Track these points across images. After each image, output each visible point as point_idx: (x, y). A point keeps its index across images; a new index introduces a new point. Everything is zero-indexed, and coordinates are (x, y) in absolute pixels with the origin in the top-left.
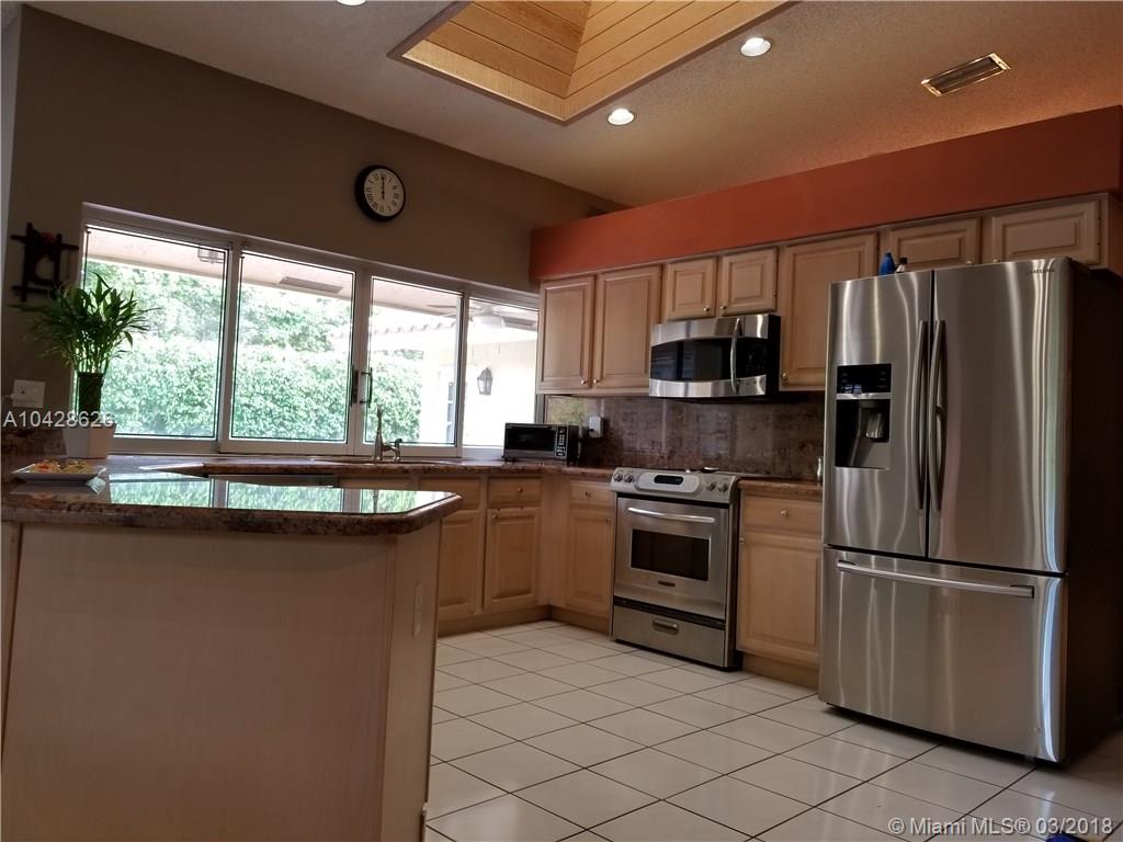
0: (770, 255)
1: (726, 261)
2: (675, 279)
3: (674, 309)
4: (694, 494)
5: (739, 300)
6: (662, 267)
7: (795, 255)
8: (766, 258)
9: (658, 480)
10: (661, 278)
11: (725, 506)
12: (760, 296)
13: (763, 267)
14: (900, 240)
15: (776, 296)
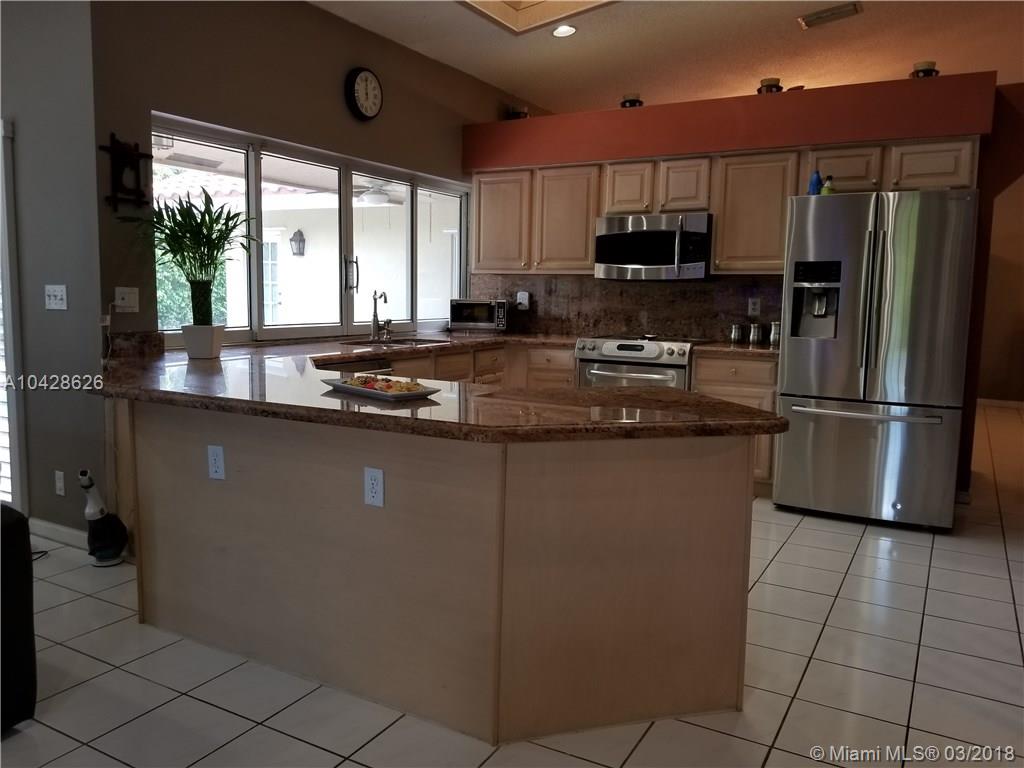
0: (705, 163)
1: (663, 166)
2: (614, 176)
3: (613, 204)
4: (656, 358)
5: (674, 200)
6: (601, 167)
7: (727, 165)
8: (700, 165)
9: (621, 347)
10: (600, 176)
11: (682, 367)
12: (695, 197)
13: (698, 173)
14: (818, 159)
15: (709, 197)
